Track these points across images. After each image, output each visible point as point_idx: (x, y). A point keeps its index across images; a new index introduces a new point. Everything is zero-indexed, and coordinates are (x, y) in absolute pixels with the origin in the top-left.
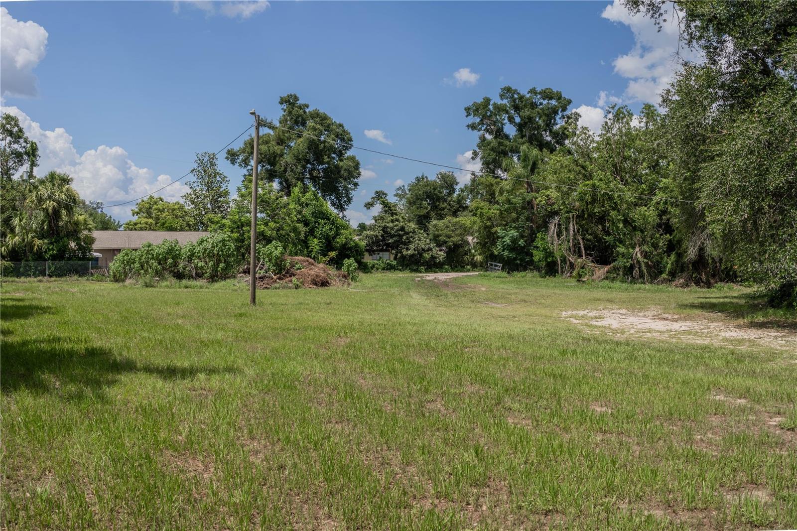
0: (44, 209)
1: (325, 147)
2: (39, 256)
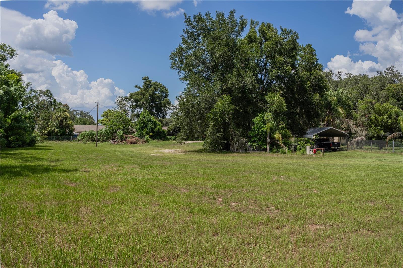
0: (58, 120)
1: (155, 96)
2: (57, 134)
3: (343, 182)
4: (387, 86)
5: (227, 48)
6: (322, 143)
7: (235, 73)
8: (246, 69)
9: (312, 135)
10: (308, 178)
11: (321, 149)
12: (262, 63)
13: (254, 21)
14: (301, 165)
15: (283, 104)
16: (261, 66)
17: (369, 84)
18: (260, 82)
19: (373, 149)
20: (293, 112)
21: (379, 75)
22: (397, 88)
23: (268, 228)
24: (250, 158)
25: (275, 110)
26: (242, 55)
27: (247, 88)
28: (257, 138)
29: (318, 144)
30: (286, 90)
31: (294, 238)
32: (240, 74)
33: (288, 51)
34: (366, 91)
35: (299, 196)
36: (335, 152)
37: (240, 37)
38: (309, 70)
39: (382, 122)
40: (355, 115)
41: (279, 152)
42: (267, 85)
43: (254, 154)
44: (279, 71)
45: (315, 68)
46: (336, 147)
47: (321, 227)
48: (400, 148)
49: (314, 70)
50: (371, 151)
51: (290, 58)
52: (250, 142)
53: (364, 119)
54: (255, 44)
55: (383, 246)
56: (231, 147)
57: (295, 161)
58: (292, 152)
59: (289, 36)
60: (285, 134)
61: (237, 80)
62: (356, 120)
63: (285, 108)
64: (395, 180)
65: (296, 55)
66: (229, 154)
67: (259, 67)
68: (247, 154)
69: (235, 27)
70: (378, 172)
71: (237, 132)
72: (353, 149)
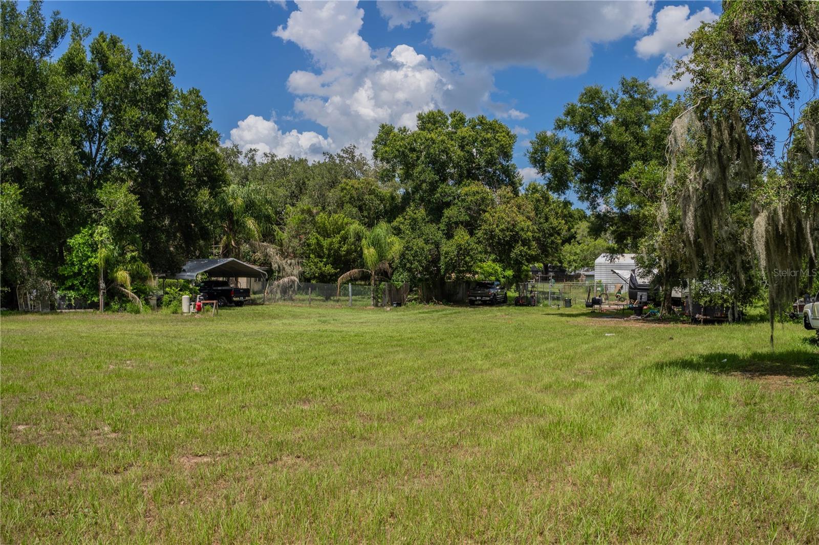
3: (251, 366)
4: (340, 182)
5: (19, 79)
6: (214, 290)
7: (31, 136)
8: (58, 129)
9: (194, 273)
10: (183, 362)
11: (211, 302)
12: (94, 120)
13: (79, 27)
14: (170, 335)
15: (134, 209)
16: (91, 126)
17: (308, 176)
18: (87, 159)
19: (312, 300)
20: (156, 227)
21: (327, 161)
22: (360, 186)
23: (94, 473)
24: (62, 324)
25: (118, 222)
26: (50, 97)
27: (57, 172)
28: (77, 280)
29: (207, 291)
30: (141, 179)
31: (149, 488)
32: (43, 139)
33: (150, 100)
34: (301, 189)
35: (163, 399)
36: (239, 309)
37: (48, 58)
38: (192, 140)
39: (329, 250)
40: (279, 235)
41: (125, 309)
42: (102, 167)
43: (72, 314)
44: (129, 138)
45: (204, 138)
46: (242, 298)
47: (205, 459)
48: (364, 298)
49: (202, 143)
50: (310, 303)
51: (153, 114)
52: (63, 290)
53: (295, 242)
54: (80, 76)
55: (324, 484)
56: (21, 301)
57: (157, 327)
58: (153, 309)
59: (154, 68)
60: (138, 273)
61: (37, 152)
62: (281, 245)
63: (138, 217)
64: (352, 357)
65: (167, 108)
66: (15, 317)
67: (87, 128)
68: (55, 317)
69: (41, 35)
70: (320, 344)
71: (33, 268)
72: (275, 302)
